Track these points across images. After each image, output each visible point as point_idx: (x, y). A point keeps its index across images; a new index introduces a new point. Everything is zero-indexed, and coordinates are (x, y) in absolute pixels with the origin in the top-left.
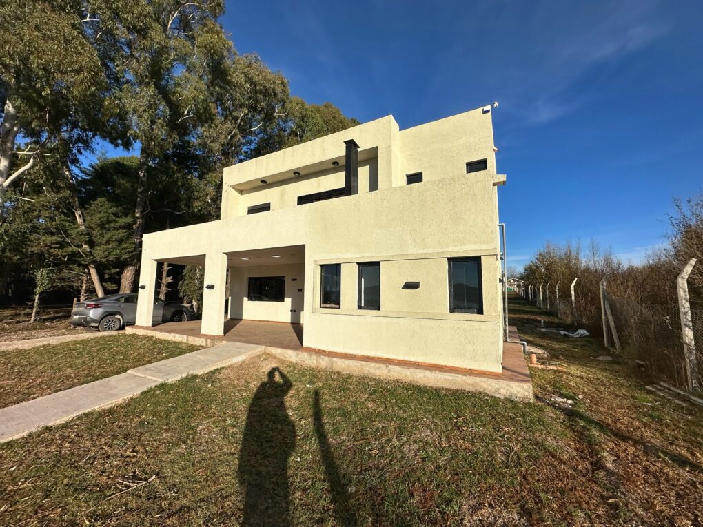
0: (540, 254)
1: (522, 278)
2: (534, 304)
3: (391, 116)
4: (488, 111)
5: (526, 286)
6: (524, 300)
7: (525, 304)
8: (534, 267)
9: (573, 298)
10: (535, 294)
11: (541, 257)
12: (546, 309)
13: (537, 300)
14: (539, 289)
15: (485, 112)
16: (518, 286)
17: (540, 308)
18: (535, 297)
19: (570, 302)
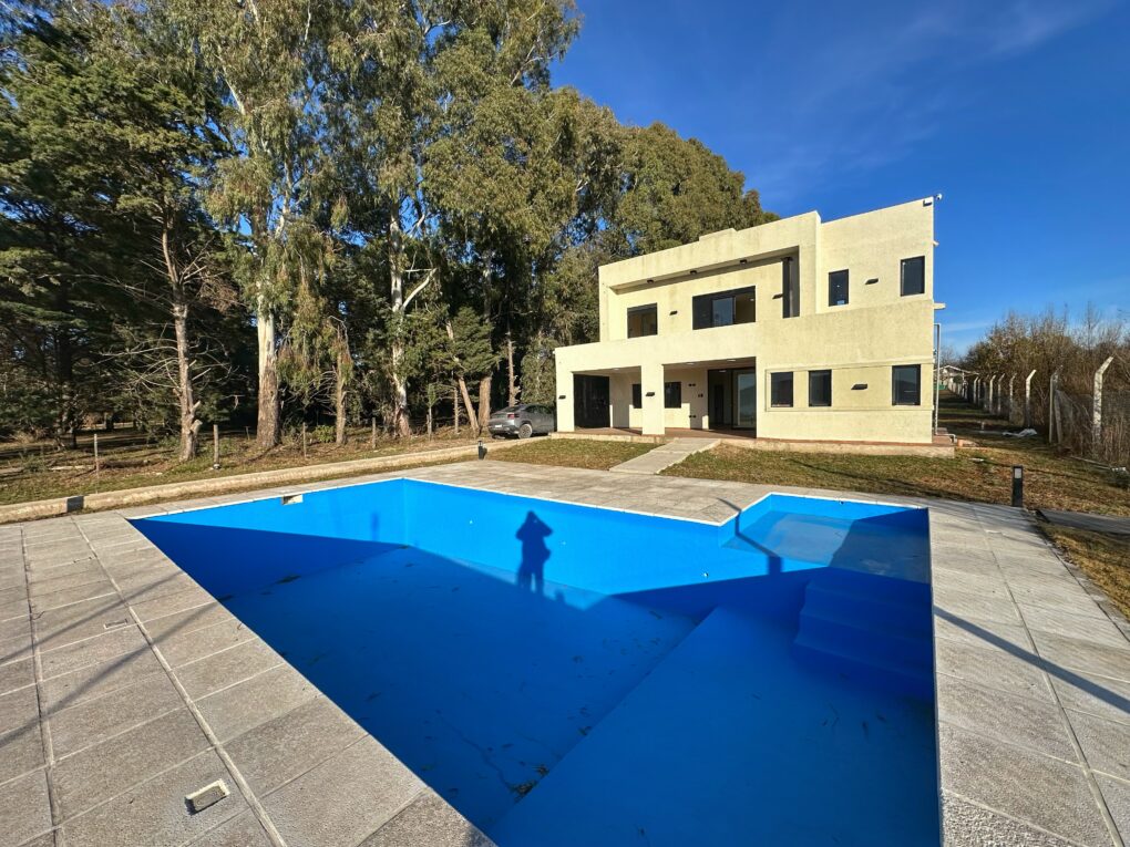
0: (997, 331)
1: (963, 366)
2: (979, 406)
3: (816, 212)
4: (930, 204)
5: (970, 379)
6: (965, 402)
7: (963, 408)
8: (985, 352)
9: (1028, 394)
10: (983, 392)
11: (998, 334)
12: (996, 411)
13: (985, 399)
14: (988, 384)
15: (925, 205)
16: (957, 380)
17: (988, 412)
18: (982, 396)
19: (1025, 399)
